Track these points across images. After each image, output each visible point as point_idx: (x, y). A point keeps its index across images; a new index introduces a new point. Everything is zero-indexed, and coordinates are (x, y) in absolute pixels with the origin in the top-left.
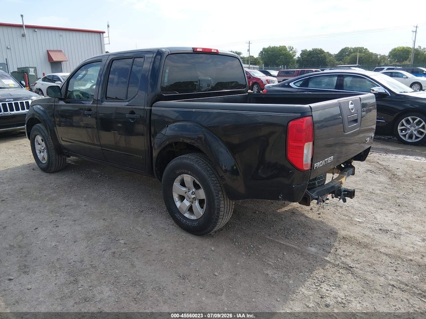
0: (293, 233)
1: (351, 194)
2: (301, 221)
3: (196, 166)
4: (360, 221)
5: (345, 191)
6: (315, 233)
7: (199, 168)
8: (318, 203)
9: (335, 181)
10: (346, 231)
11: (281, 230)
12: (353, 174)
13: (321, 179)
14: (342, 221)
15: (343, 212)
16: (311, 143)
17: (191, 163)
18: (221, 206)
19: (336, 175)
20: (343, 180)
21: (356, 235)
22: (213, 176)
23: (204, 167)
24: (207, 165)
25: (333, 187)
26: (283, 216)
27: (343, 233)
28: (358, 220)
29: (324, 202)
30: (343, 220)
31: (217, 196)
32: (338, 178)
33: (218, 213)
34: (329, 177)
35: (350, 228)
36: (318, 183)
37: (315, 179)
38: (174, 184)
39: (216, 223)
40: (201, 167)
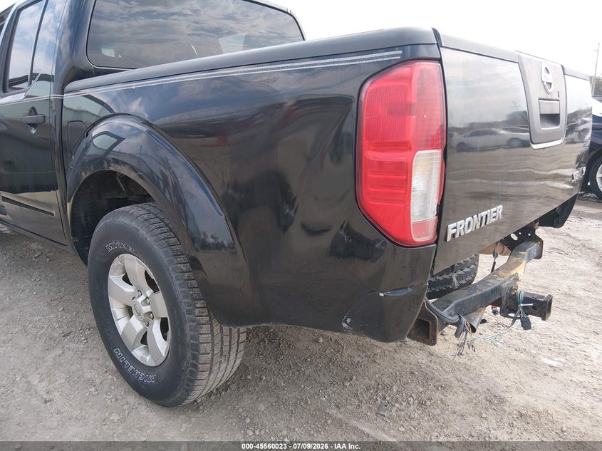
0: (397, 401)
1: (541, 307)
2: (418, 365)
3: (143, 232)
4: (554, 364)
5: (526, 300)
6: (451, 399)
7: (149, 239)
8: (457, 335)
9: (501, 273)
10: (524, 395)
11: (368, 389)
12: (539, 256)
13: (466, 270)
14: (512, 366)
15: (514, 341)
16: (437, 154)
17: (134, 224)
18: (202, 338)
19: (502, 260)
20: (520, 271)
21: (552, 408)
22: (182, 259)
23: (162, 236)
24: (171, 230)
25: (497, 290)
26: (378, 351)
27: (518, 400)
28: (550, 362)
29: (474, 330)
30: (514, 361)
31: (190, 312)
32: (507, 267)
33: (195, 357)
34: (485, 264)
35: (534, 383)
36: (459, 278)
37: (452, 269)
38: (110, 276)
39: (192, 381)
40: (153, 236)
